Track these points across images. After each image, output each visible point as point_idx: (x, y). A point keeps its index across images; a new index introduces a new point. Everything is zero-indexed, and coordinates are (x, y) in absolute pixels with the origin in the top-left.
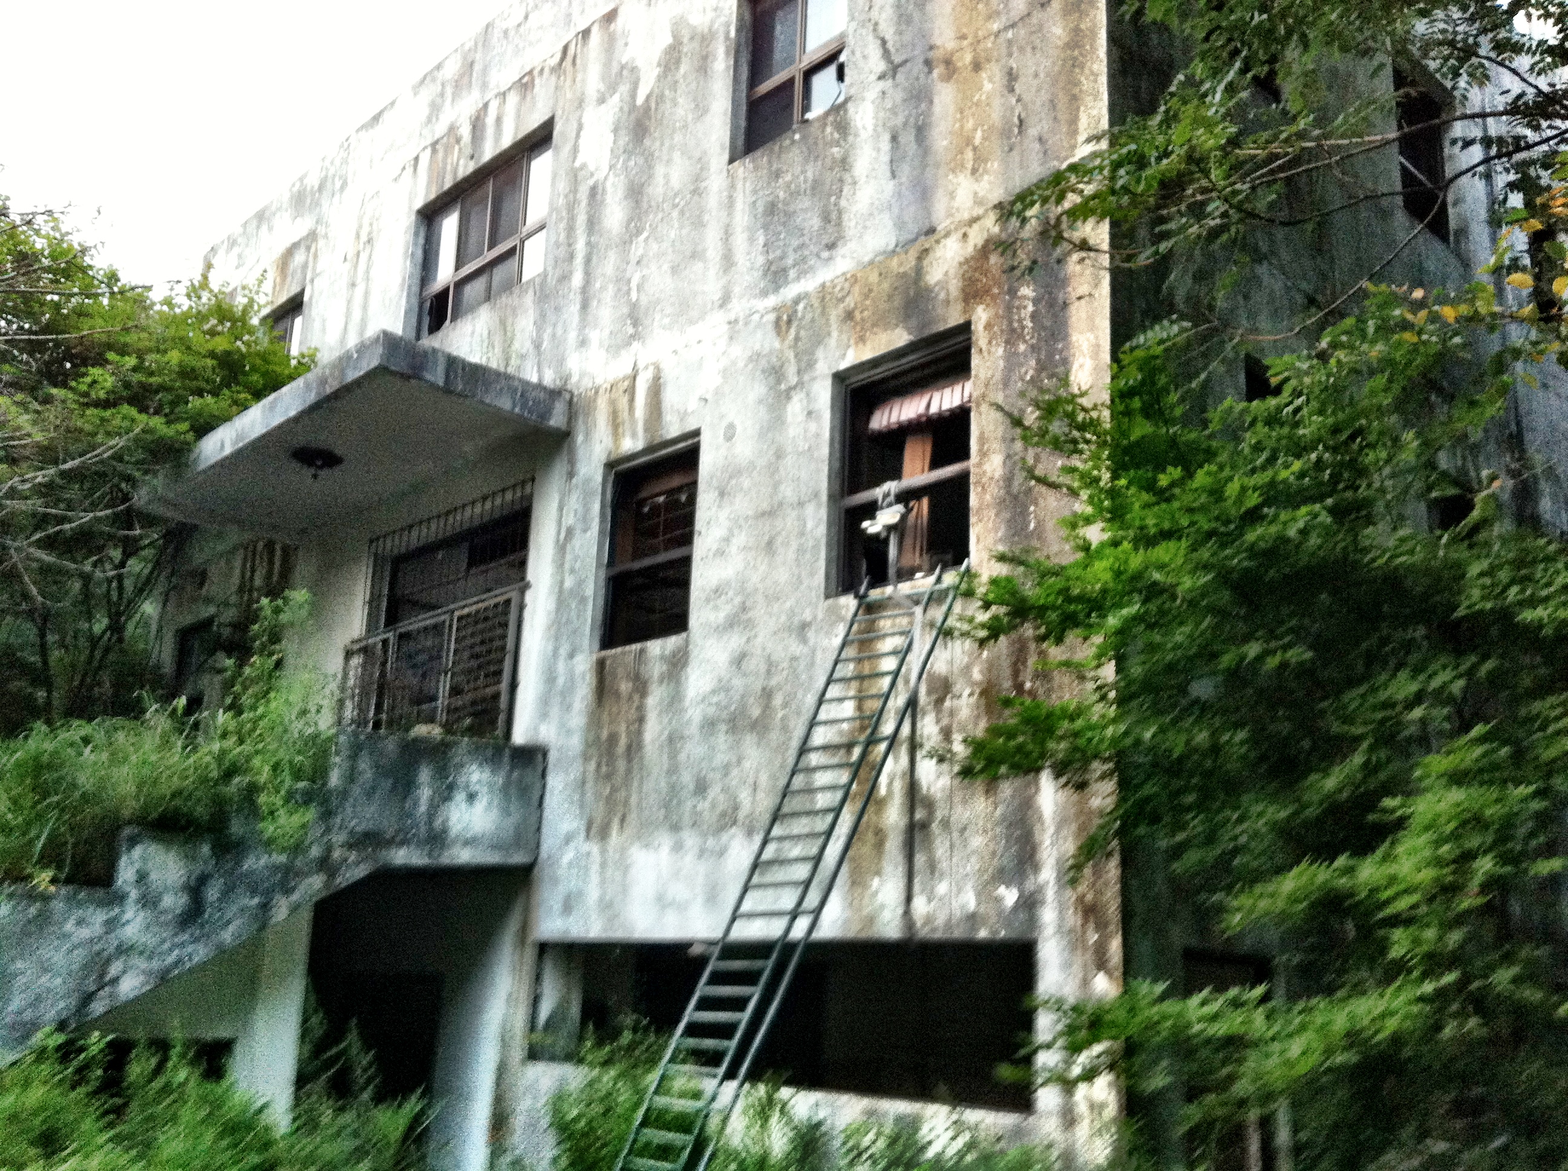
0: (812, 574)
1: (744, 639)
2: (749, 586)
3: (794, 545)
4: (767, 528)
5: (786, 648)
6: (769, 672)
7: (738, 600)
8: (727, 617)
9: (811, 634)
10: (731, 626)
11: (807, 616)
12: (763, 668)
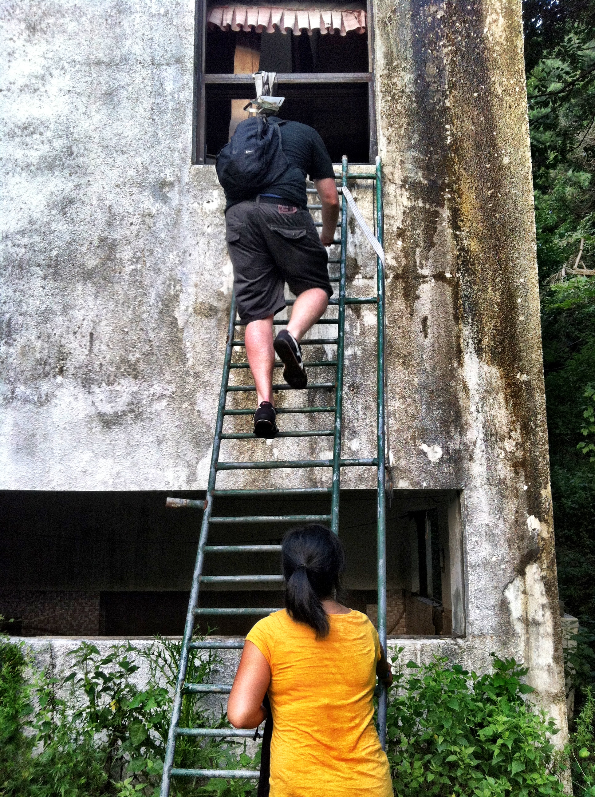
0: (174, 136)
1: (71, 185)
2: (78, 132)
3: (147, 102)
4: (104, 78)
5: (136, 204)
6: (110, 224)
7: (59, 143)
8: (43, 158)
9: (174, 195)
10: (51, 168)
11: (169, 175)
12: (101, 218)
